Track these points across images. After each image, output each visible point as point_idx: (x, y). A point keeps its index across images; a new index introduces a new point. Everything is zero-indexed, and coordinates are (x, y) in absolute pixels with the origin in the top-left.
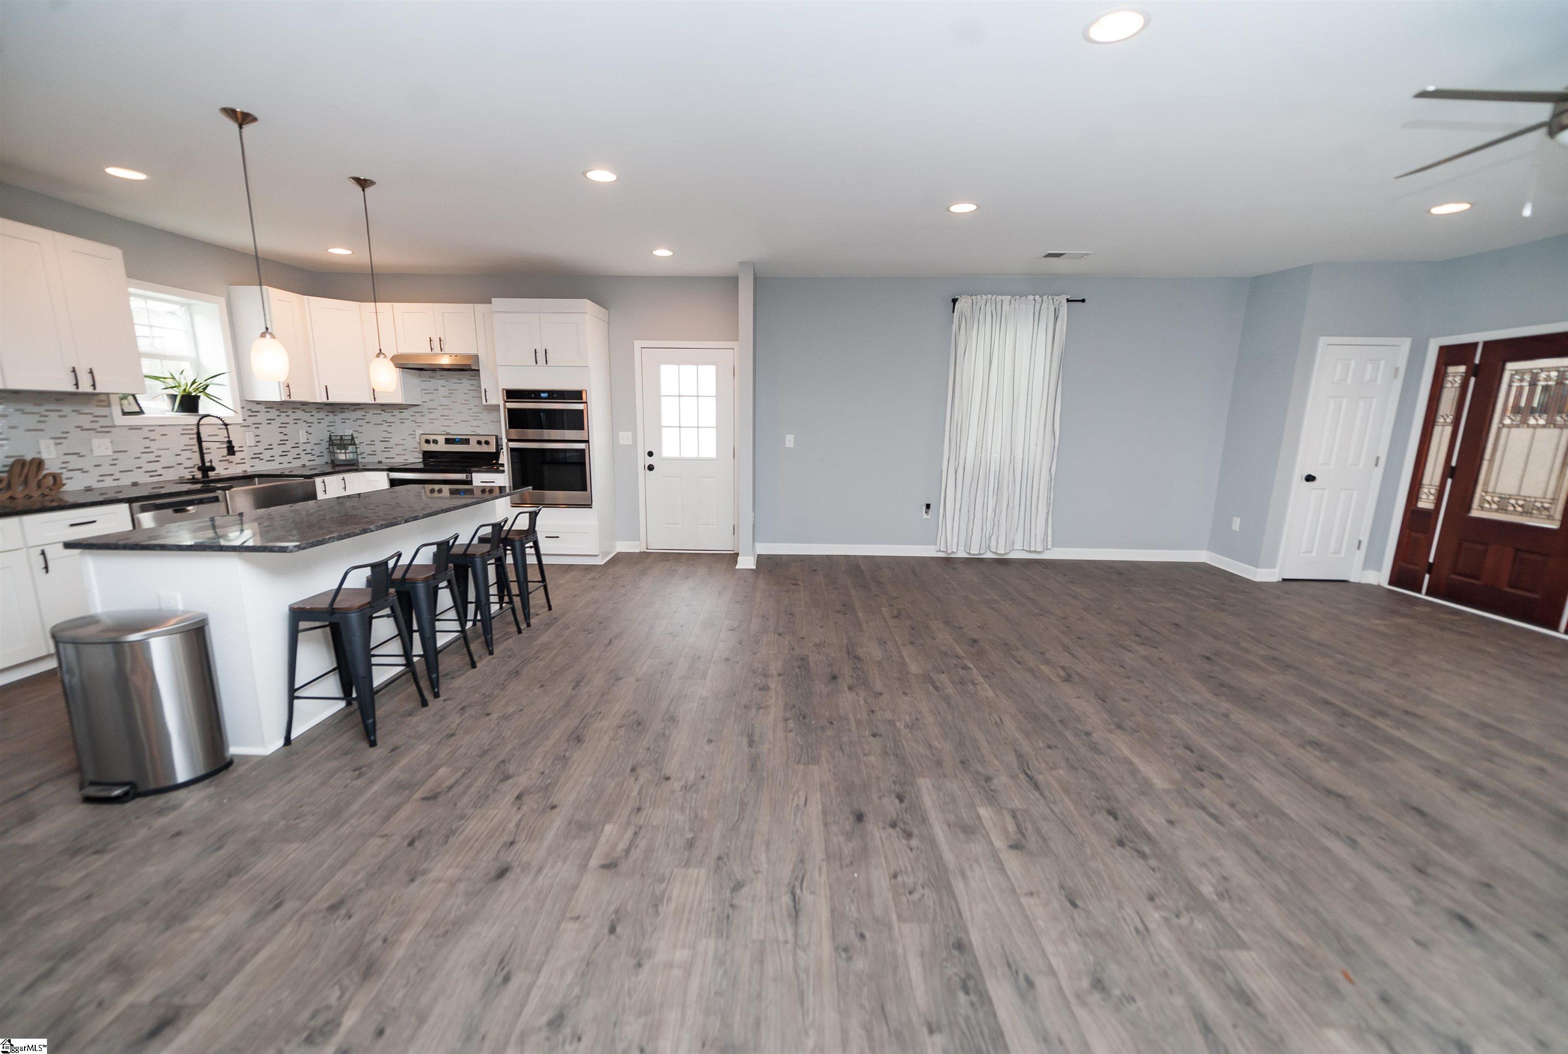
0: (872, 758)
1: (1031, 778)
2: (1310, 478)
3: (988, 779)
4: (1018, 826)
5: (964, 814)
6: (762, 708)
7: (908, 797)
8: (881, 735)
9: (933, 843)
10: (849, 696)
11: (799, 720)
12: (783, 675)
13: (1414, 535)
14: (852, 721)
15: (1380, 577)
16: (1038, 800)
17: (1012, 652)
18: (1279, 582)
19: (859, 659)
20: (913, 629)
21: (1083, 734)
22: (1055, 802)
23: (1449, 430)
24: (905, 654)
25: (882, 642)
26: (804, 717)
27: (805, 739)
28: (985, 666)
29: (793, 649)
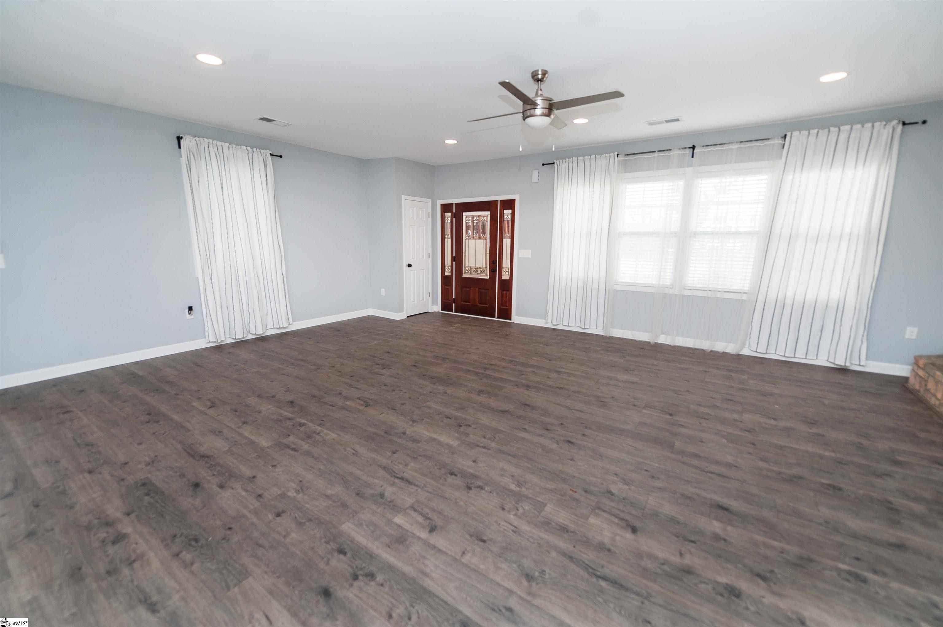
0: (294, 535)
1: (401, 479)
2: (409, 266)
3: (382, 496)
4: (423, 515)
5: (390, 531)
6: (134, 561)
7: (346, 547)
8: (283, 512)
9: (391, 568)
10: (226, 494)
11: (194, 547)
12: (133, 511)
13: (446, 287)
14: (248, 514)
15: (437, 308)
16: (417, 490)
17: (321, 400)
18: (406, 318)
19: (208, 457)
20: (237, 411)
21: (402, 435)
22: (425, 486)
23: (450, 240)
24: (246, 434)
25: (218, 433)
26: (196, 540)
27: (215, 561)
28: (313, 418)
29: (123, 480)
